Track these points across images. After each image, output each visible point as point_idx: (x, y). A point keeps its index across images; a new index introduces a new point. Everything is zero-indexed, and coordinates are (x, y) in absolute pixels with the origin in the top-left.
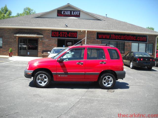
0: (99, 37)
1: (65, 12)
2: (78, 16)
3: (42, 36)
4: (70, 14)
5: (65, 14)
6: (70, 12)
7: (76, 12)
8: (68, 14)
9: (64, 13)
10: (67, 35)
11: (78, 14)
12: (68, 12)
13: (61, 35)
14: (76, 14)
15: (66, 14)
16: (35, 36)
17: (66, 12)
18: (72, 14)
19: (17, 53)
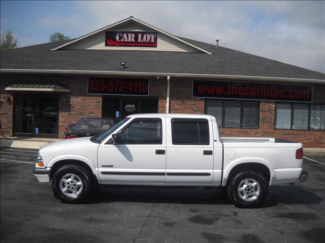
0: (200, 92)
1: (123, 36)
2: (153, 45)
3: (68, 91)
4: (133, 40)
5: (123, 40)
6: (133, 35)
7: (148, 35)
8: (130, 40)
9: (120, 38)
10: (126, 88)
11: (153, 41)
12: (130, 35)
13: (111, 87)
14: (148, 40)
15: (126, 40)
16: (50, 90)
17: (125, 35)
18: (139, 40)
19: (11, 130)
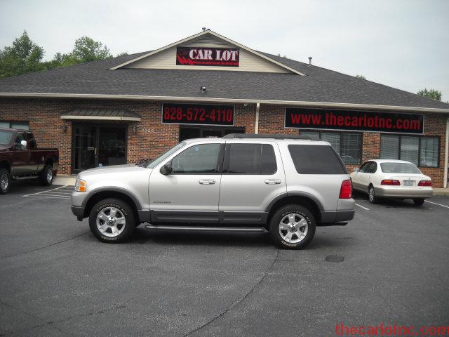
0: (294, 122)
1: (198, 52)
2: (234, 64)
3: (139, 119)
4: (210, 58)
5: (198, 58)
6: (210, 52)
7: (228, 52)
8: (206, 58)
9: (195, 55)
10: (207, 116)
11: (234, 59)
12: (206, 51)
13: (189, 115)
14: (229, 58)
15: (202, 58)
16: (118, 118)
17: (200, 52)
18: (218, 58)
19: (69, 166)
